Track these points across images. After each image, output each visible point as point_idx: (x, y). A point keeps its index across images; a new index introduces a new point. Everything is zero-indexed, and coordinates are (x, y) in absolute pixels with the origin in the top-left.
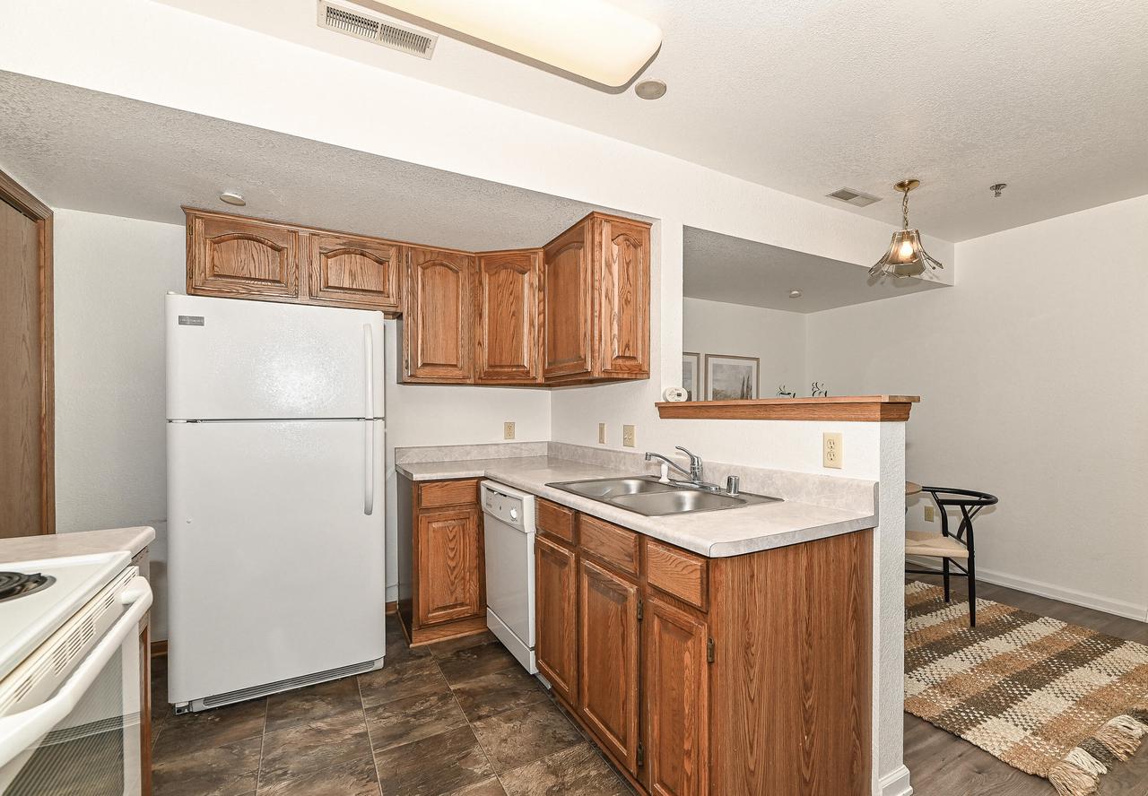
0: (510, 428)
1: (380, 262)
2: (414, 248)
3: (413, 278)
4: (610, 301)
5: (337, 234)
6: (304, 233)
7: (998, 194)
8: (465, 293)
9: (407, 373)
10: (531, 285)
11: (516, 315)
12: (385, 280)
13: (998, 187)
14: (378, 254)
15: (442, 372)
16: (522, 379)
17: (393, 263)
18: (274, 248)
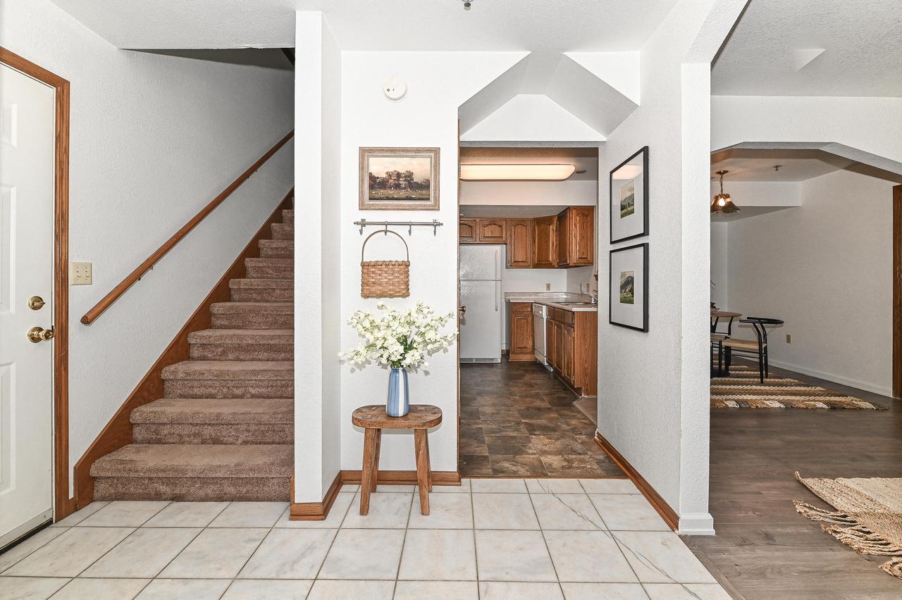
0: (548, 286)
1: (500, 226)
2: (511, 220)
3: (511, 230)
4: (576, 238)
5: (487, 219)
6: (478, 220)
7: (777, 170)
8: (530, 235)
9: (509, 265)
10: (553, 230)
11: (548, 242)
12: (502, 233)
13: (777, 167)
14: (499, 224)
15: (521, 264)
16: (549, 266)
17: (504, 227)
18: (470, 226)
